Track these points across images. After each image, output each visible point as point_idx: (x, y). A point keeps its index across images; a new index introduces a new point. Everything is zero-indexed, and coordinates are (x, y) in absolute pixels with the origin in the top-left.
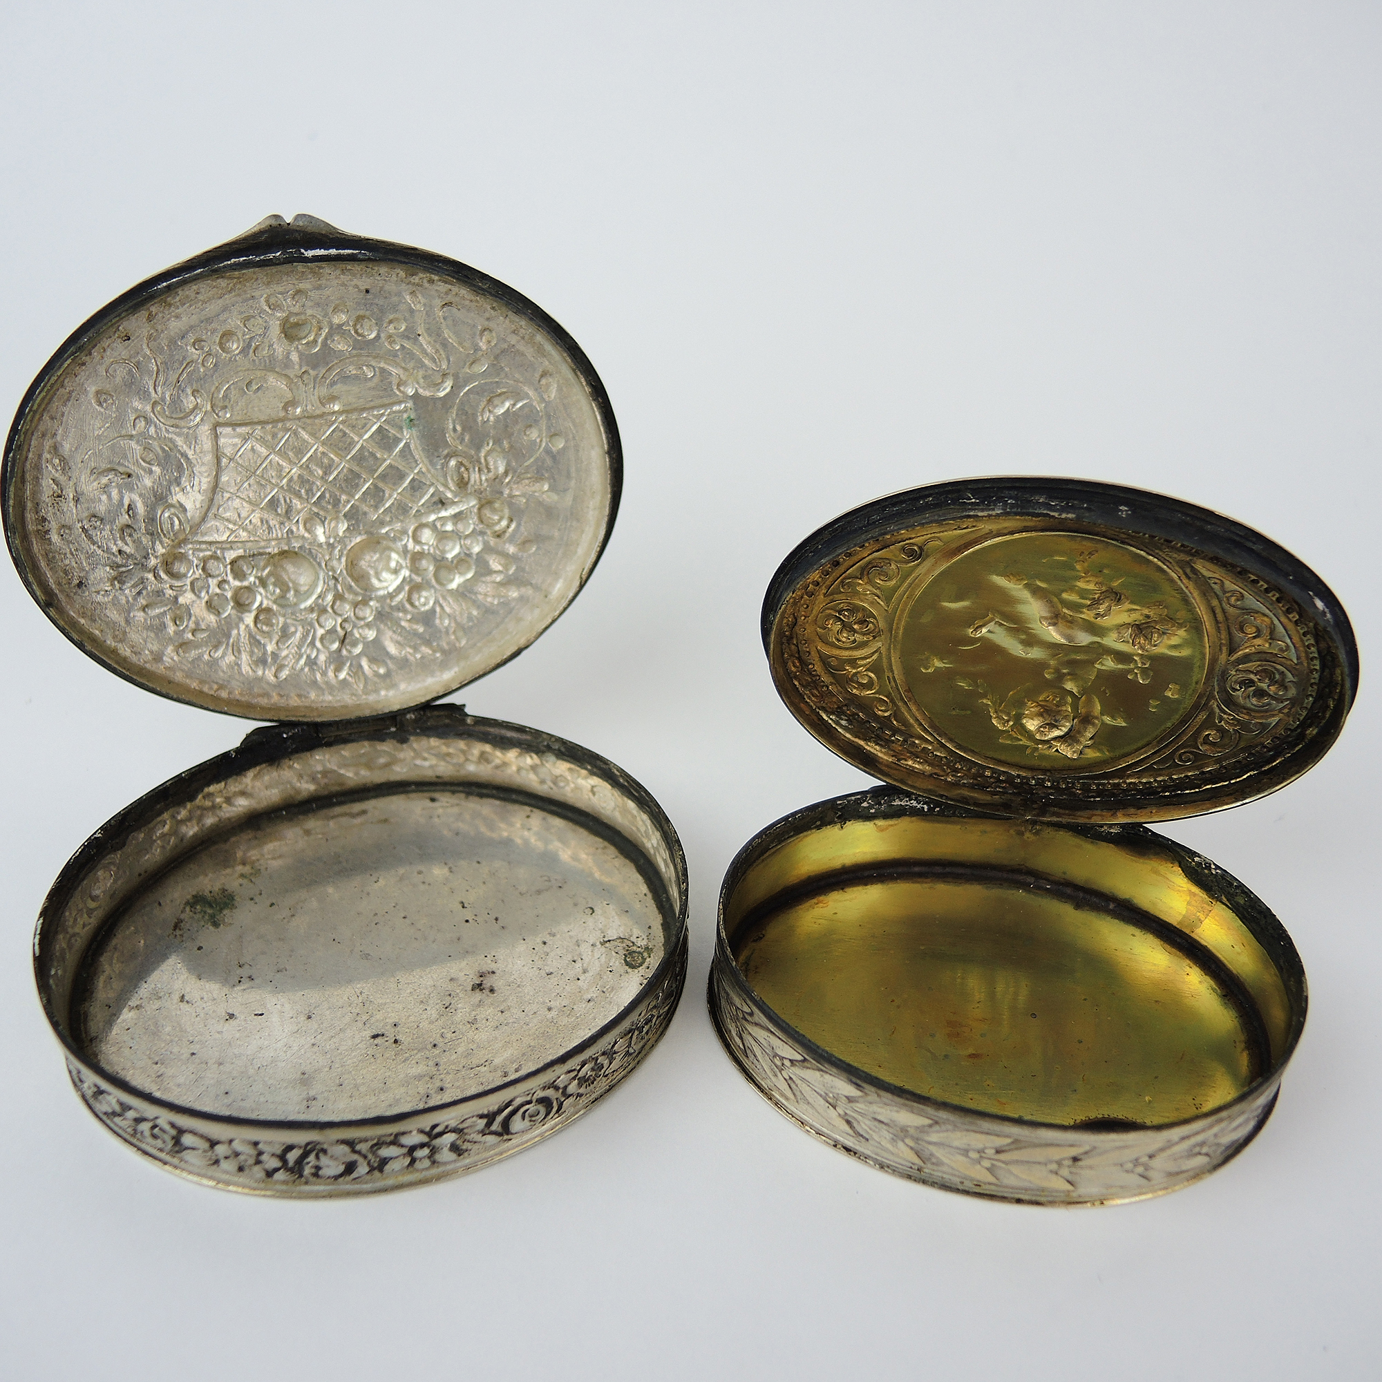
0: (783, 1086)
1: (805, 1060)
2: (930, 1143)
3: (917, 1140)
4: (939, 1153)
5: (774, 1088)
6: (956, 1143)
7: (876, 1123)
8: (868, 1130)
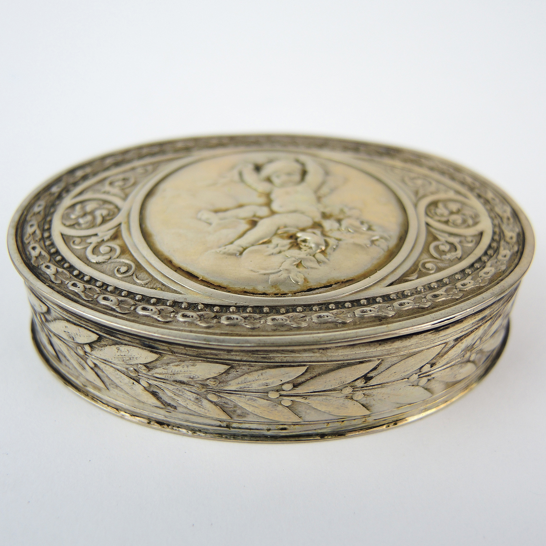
0: (91, 376)
1: (100, 338)
2: (230, 392)
3: (217, 392)
4: (241, 402)
5: (87, 384)
6: (255, 386)
7: (178, 386)
8: (173, 395)
